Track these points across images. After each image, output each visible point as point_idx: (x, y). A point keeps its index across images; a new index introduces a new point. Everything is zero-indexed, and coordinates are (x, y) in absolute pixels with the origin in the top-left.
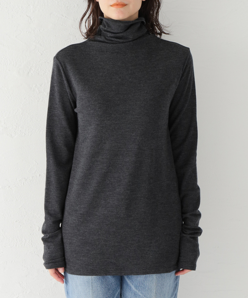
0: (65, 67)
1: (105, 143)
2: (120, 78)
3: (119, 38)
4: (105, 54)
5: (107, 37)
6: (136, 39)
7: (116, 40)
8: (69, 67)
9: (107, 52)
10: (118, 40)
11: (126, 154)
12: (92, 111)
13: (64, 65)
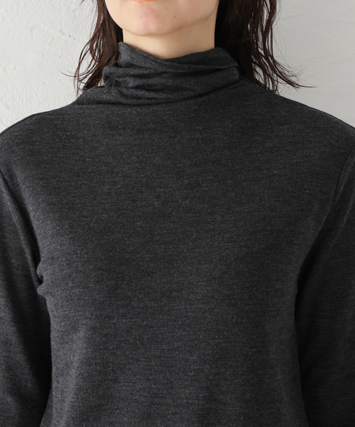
0: (12, 177)
1: (116, 381)
2: (159, 197)
3: (156, 91)
4: (120, 134)
5: (125, 91)
6: (207, 94)
7: (147, 94)
8: (20, 176)
9: (124, 129)
10: (153, 95)
11: (174, 414)
12: (77, 291)
13: (9, 170)
